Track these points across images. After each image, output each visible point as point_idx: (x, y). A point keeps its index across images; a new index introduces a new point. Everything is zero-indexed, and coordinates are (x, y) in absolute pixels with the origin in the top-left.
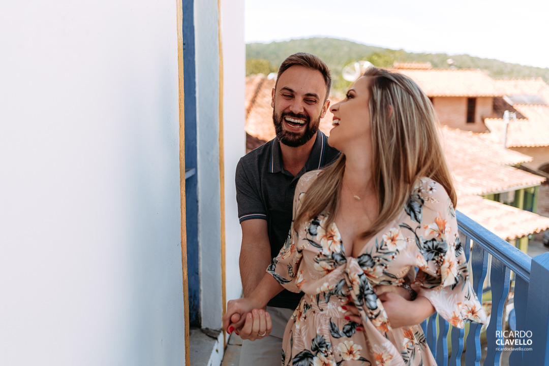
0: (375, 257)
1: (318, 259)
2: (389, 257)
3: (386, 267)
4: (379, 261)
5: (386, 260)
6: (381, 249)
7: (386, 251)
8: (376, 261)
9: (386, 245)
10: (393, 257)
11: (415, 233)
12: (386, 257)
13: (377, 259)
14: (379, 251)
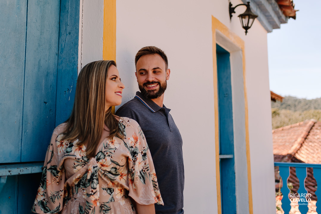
0: (105, 152)
1: (75, 166)
2: (112, 151)
3: (112, 157)
4: (107, 153)
5: (111, 153)
6: (107, 147)
7: (110, 148)
8: (106, 154)
9: (109, 145)
10: (114, 151)
11: (124, 141)
12: (110, 151)
13: (106, 152)
14: (106, 148)
